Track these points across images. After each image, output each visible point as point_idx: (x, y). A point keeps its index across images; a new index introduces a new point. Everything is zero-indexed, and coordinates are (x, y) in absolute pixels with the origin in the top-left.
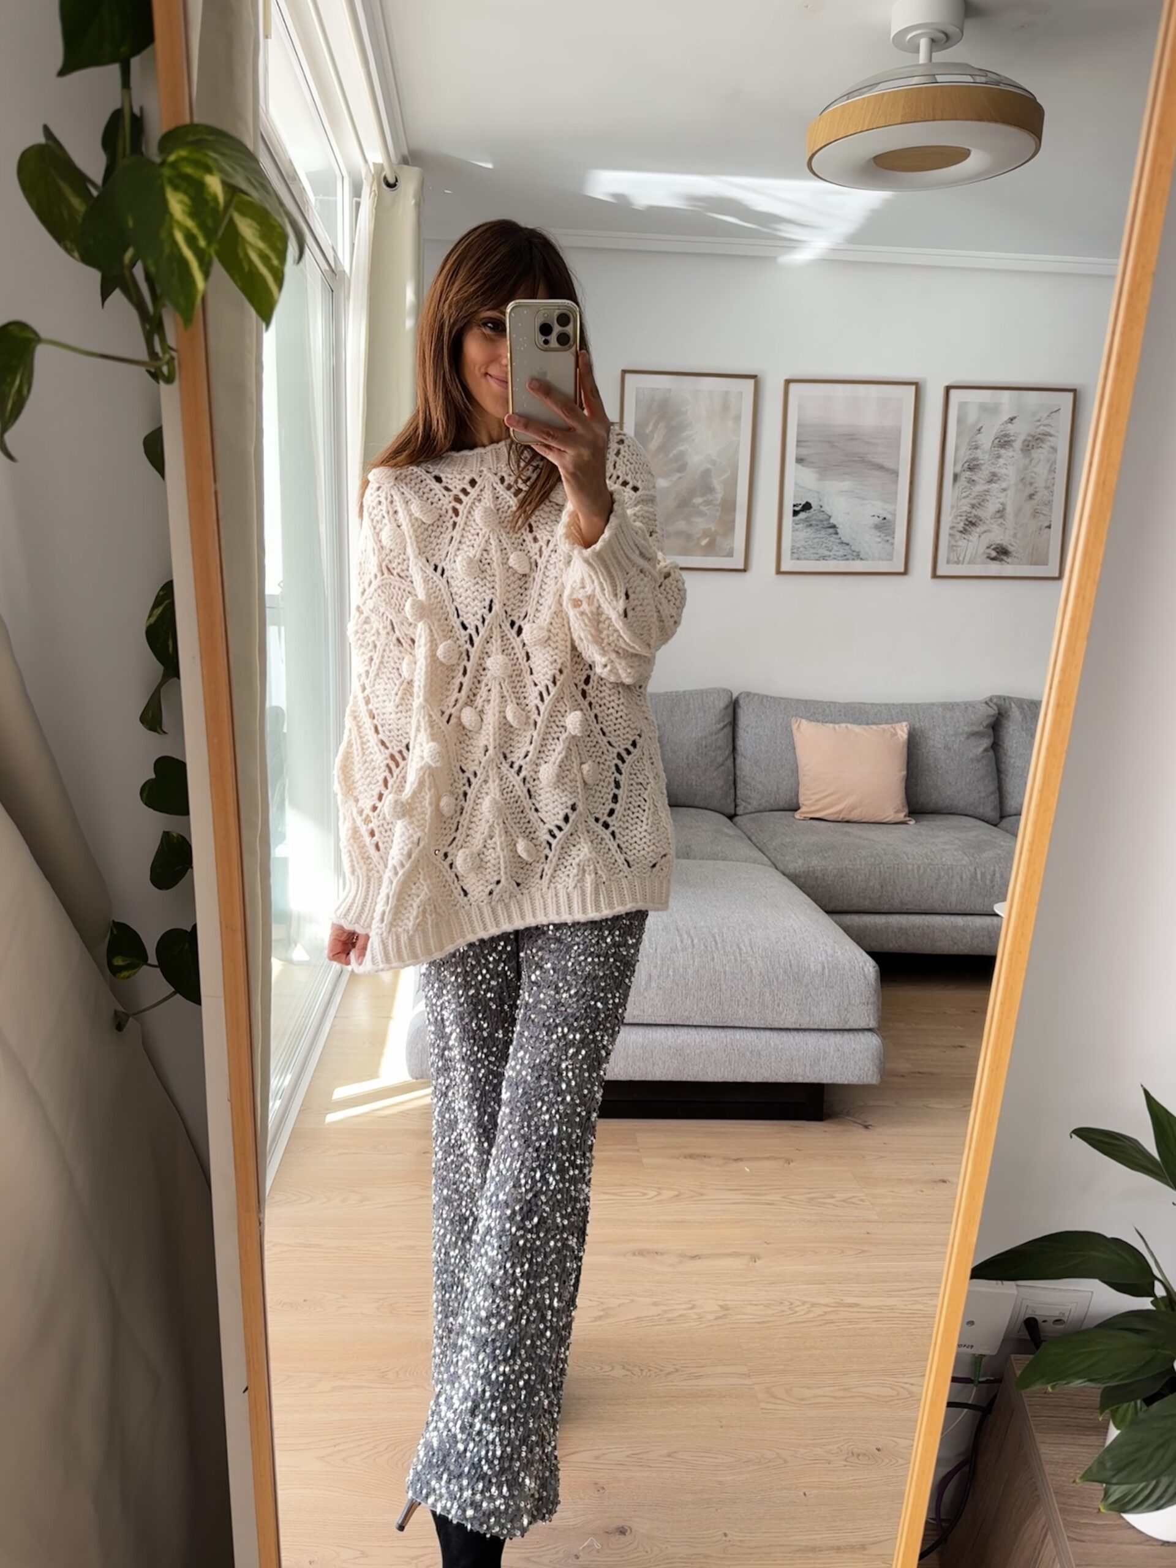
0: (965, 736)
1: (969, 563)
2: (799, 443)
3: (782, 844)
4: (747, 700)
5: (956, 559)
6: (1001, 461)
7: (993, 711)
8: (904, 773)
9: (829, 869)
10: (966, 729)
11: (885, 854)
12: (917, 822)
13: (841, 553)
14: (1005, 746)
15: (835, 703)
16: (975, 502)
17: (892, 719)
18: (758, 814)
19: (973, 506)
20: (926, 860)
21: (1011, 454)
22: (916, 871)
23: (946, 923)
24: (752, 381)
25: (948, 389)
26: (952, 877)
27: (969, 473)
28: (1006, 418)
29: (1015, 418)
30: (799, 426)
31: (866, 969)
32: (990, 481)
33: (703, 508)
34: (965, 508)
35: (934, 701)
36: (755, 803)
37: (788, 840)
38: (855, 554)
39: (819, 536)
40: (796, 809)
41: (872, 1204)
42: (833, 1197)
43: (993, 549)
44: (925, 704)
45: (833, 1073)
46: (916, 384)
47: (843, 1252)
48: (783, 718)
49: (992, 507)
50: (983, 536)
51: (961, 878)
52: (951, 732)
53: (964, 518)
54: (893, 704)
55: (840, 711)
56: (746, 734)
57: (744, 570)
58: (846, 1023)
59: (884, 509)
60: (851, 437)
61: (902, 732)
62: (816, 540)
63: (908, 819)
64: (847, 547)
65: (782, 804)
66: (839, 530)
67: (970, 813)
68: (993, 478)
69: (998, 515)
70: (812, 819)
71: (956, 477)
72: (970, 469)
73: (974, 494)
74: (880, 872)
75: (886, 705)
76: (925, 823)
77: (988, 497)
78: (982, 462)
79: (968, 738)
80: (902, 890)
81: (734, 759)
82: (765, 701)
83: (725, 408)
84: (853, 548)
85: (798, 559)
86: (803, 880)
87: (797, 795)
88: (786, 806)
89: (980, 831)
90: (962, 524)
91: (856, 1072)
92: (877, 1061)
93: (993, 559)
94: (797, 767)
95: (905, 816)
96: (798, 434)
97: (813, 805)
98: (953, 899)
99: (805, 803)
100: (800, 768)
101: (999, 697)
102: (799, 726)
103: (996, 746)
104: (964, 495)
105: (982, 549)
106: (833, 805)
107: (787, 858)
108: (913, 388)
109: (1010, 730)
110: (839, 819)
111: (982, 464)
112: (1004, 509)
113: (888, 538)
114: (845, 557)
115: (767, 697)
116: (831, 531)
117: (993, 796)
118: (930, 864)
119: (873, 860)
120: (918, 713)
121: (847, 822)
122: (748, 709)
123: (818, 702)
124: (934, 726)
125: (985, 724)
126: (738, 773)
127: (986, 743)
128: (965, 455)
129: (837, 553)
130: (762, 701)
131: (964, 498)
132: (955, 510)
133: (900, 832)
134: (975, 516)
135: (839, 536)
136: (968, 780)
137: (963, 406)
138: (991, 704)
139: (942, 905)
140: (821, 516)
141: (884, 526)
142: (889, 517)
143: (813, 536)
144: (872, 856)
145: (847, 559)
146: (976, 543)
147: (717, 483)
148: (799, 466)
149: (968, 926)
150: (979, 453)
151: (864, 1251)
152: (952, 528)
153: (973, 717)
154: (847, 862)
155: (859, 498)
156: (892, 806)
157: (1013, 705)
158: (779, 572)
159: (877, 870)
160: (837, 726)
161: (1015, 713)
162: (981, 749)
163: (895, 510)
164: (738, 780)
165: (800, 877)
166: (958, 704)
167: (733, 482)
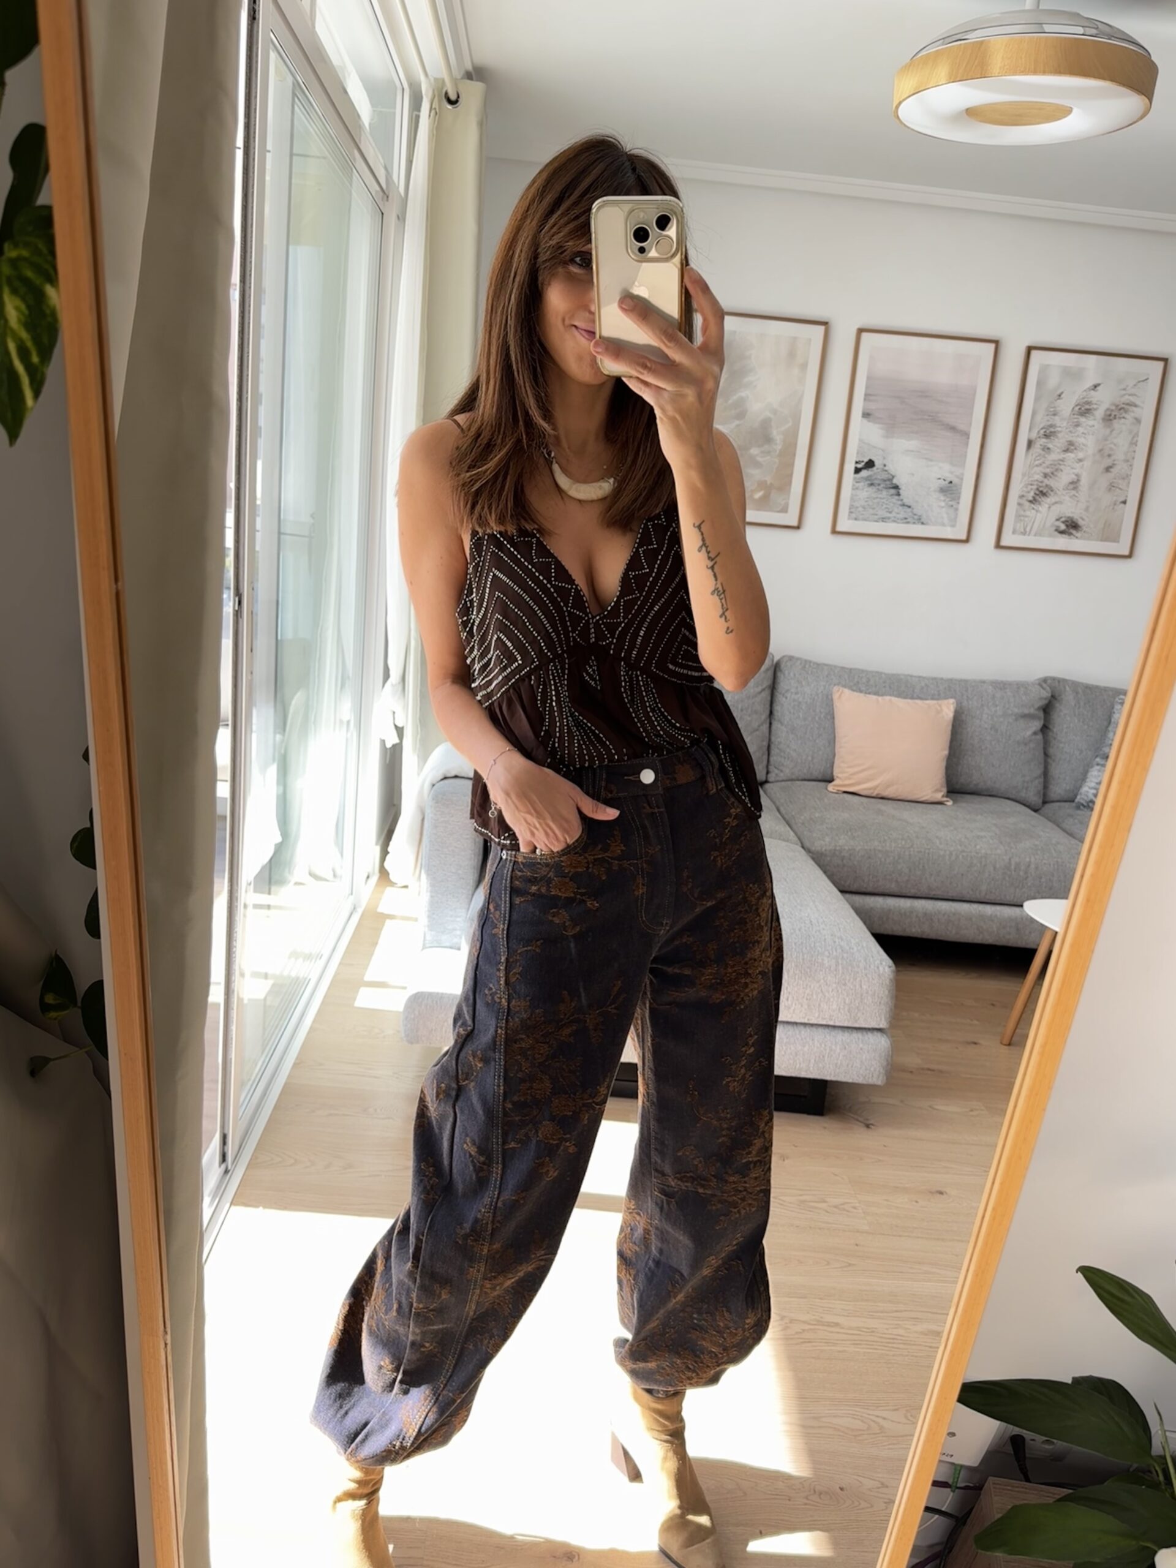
0: (1014, 717)
1: (1035, 535)
2: (867, 396)
3: (811, 819)
4: (789, 664)
5: (1022, 530)
6: (1080, 430)
7: (1046, 694)
8: (946, 752)
9: (857, 849)
10: (1016, 710)
11: (917, 837)
12: (955, 801)
13: (901, 516)
14: (1055, 730)
15: (881, 673)
16: (1048, 471)
17: (939, 695)
18: (789, 783)
19: (1046, 475)
20: (959, 847)
21: (1091, 423)
22: (947, 857)
23: (974, 912)
24: (822, 328)
25: (1029, 349)
26: (985, 865)
27: (1044, 440)
28: (1089, 384)
29: (1099, 385)
30: (869, 378)
31: (881, 968)
32: (1067, 451)
33: (759, 459)
34: (1037, 477)
35: (985, 678)
36: (787, 771)
37: (817, 815)
38: (916, 517)
39: (880, 496)
40: (831, 780)
41: (864, 1213)
42: (825, 1202)
43: (1063, 522)
44: (975, 681)
45: (838, 1070)
46: (996, 342)
47: (828, 1263)
48: (825, 686)
49: (1065, 477)
50: (1054, 508)
51: (995, 868)
52: (1000, 713)
53: (1035, 487)
54: (942, 679)
55: (884, 682)
56: (784, 699)
57: (798, 527)
58: (856, 1021)
59: (952, 473)
60: (924, 393)
61: (948, 709)
62: (876, 501)
63: (945, 799)
64: (909, 510)
65: (816, 774)
66: (901, 491)
67: (1011, 797)
68: (1070, 447)
69: (1071, 486)
70: (845, 792)
71: (1030, 444)
72: (1046, 436)
73: (1048, 463)
74: (910, 855)
75: (935, 679)
76: (964, 805)
77: (1062, 467)
78: (1059, 429)
79: (1016, 720)
80: (931, 875)
81: (771, 724)
82: (807, 666)
83: (792, 355)
84: (915, 511)
85: (856, 519)
86: (829, 859)
87: (832, 766)
88: (820, 777)
89: (1020, 817)
90: (1032, 493)
91: (861, 1072)
92: (885, 1063)
93: (1062, 532)
94: (835, 737)
95: (943, 796)
96: (867, 387)
97: (848, 778)
98: (984, 888)
99: (840, 775)
100: (837, 739)
101: (1054, 679)
102: (840, 696)
103: (1045, 729)
104: (1037, 462)
105: (1051, 520)
106: (868, 780)
107: (815, 835)
108: (992, 346)
109: (1062, 714)
110: (874, 795)
111: (1061, 432)
112: (1078, 480)
113: (951, 503)
114: (905, 520)
115: (810, 662)
116: (893, 491)
117: (1037, 782)
118: (963, 851)
119: (903, 843)
120: (967, 691)
121: (882, 798)
122: (789, 673)
123: (863, 671)
124: (982, 705)
125: (1036, 706)
126: (773, 739)
127: (1037, 725)
128: (1042, 421)
129: (898, 516)
130: (804, 667)
131: (1037, 466)
132: (1026, 478)
133: (936, 813)
134: (1047, 486)
135: (901, 497)
136: (1012, 764)
137: (1044, 369)
138: (1045, 685)
139: (971, 892)
140: (885, 476)
141: (950, 490)
142: (955, 480)
143: (874, 495)
144: (902, 839)
145: (908, 523)
146: (1047, 514)
147: (777, 435)
148: (865, 421)
149: (996, 916)
150: (1057, 420)
151: (850, 1265)
152: (1022, 497)
153: (1024, 698)
154: (876, 843)
155: (926, 459)
156: (931, 785)
157: (1068, 688)
158: (834, 532)
159: (907, 853)
160: (880, 698)
161: (1068, 698)
162: (1029, 733)
163: (963, 474)
164: (772, 746)
165: (826, 856)
166: (1010, 684)
167: (794, 433)
